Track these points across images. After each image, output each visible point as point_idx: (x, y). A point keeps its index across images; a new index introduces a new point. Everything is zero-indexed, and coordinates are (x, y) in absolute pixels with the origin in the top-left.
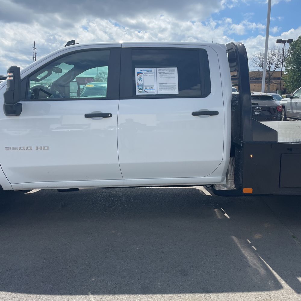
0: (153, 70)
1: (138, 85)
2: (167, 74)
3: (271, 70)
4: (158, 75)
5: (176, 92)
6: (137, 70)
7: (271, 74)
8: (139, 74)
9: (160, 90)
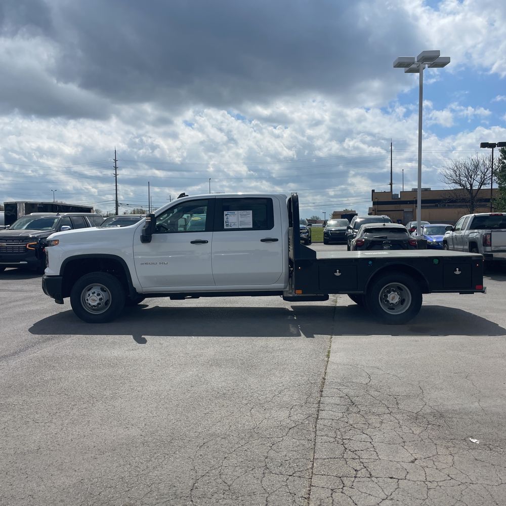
0: (236, 212)
1: (226, 222)
2: (245, 215)
3: (474, 188)
4: (239, 215)
5: (251, 226)
6: (225, 213)
7: (474, 194)
8: (226, 215)
9: (240, 225)
